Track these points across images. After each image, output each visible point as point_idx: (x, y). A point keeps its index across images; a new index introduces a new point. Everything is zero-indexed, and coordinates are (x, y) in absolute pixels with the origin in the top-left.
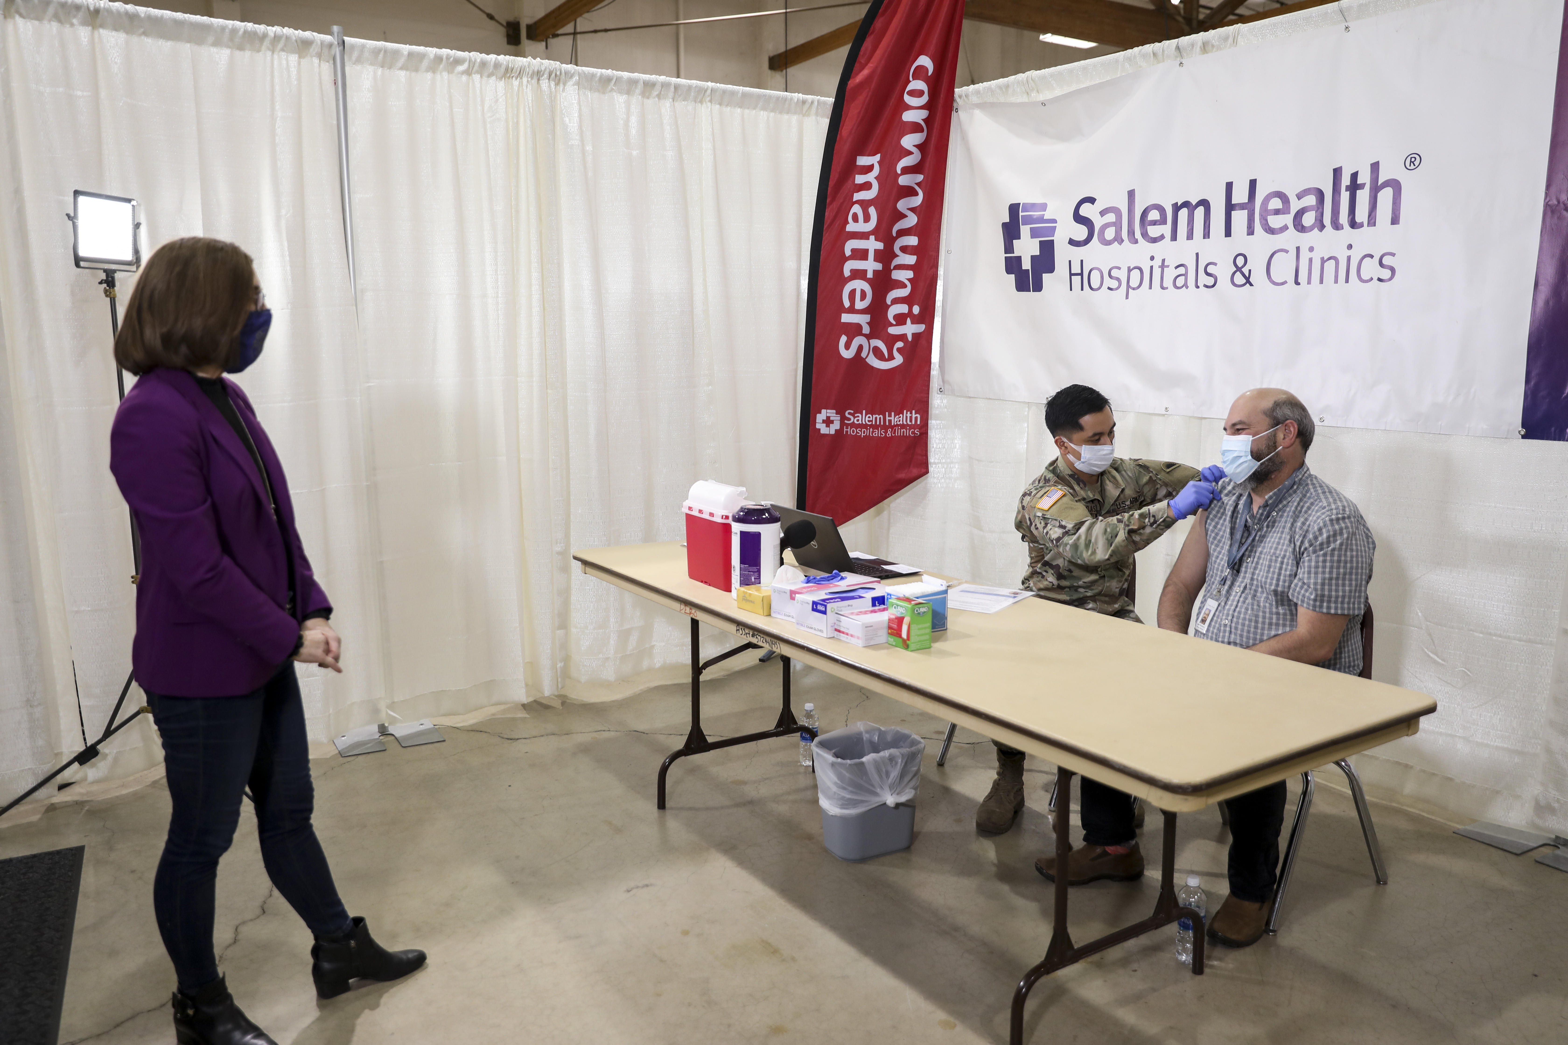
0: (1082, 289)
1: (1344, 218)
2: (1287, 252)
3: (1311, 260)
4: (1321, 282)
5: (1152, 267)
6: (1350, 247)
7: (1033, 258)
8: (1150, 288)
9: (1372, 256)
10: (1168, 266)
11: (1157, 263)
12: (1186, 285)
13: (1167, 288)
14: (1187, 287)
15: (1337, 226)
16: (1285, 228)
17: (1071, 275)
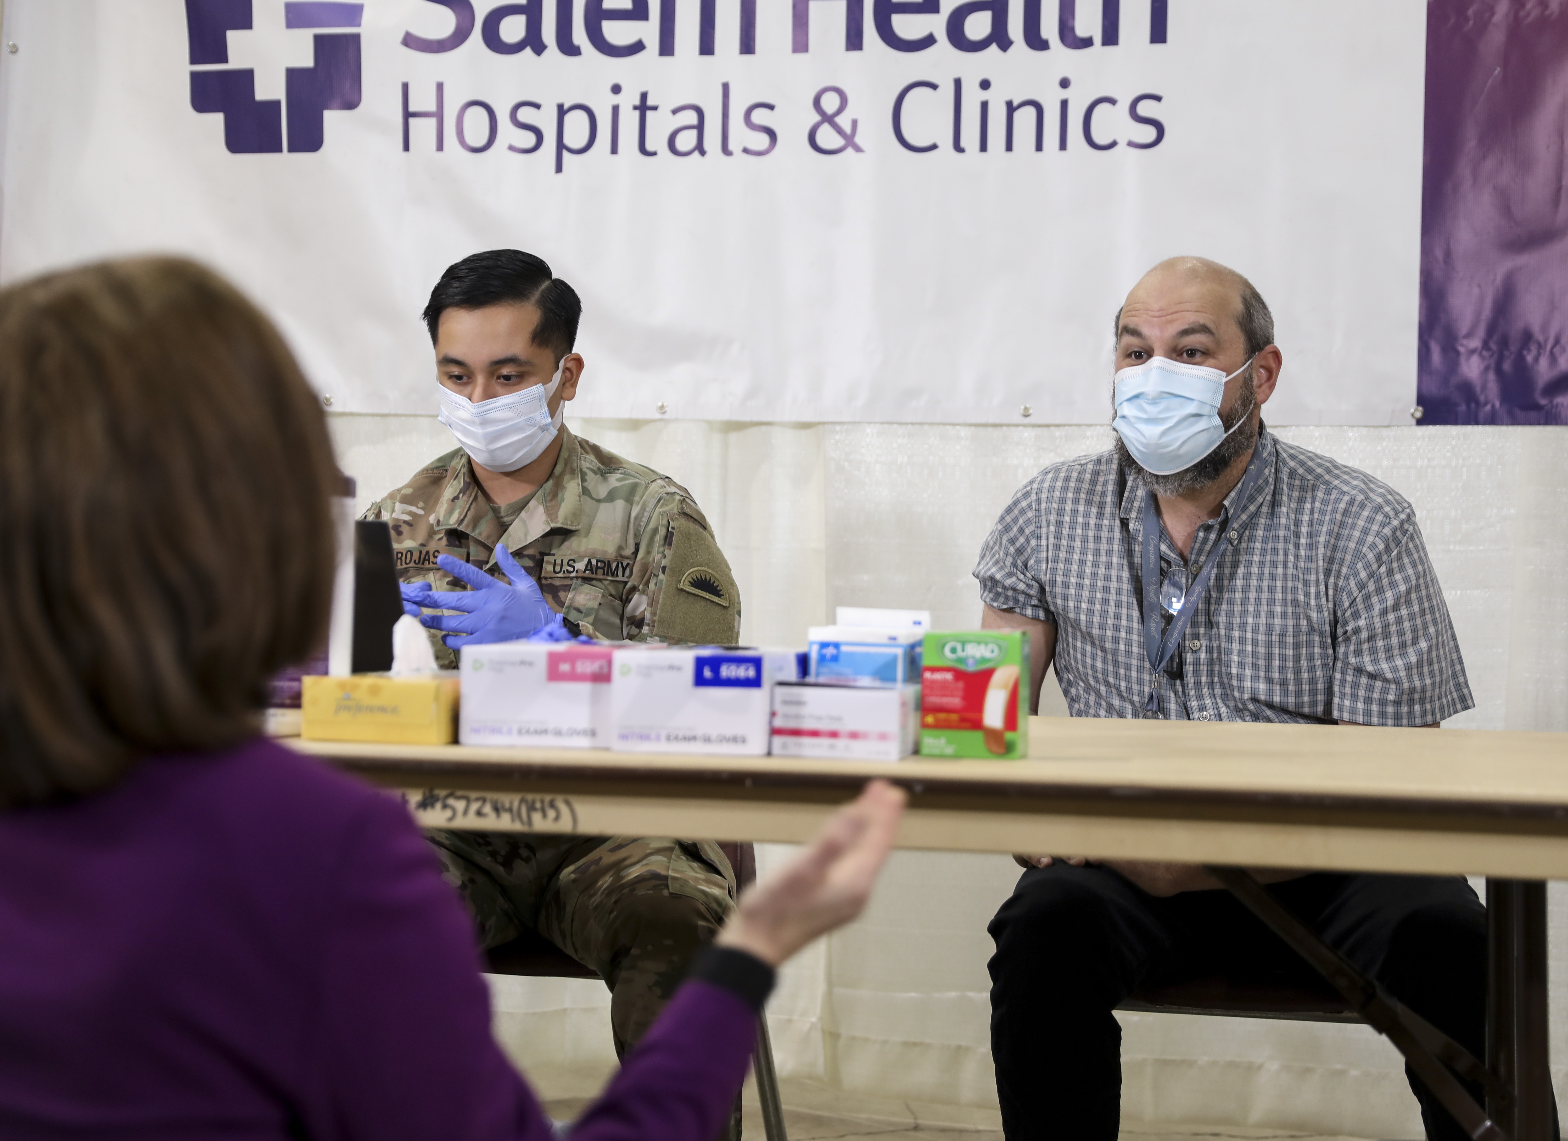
0: (440, 147)
1: (1049, 27)
2: (934, 87)
3: (984, 106)
4: (1009, 147)
5: (616, 109)
6: (1065, 83)
7: (293, 75)
8: (614, 150)
9: (1112, 101)
10: (655, 108)
11: (628, 100)
12: (700, 148)
13: (654, 154)
14: (703, 153)
15: (1036, 42)
16: (929, 41)
17: (408, 115)
